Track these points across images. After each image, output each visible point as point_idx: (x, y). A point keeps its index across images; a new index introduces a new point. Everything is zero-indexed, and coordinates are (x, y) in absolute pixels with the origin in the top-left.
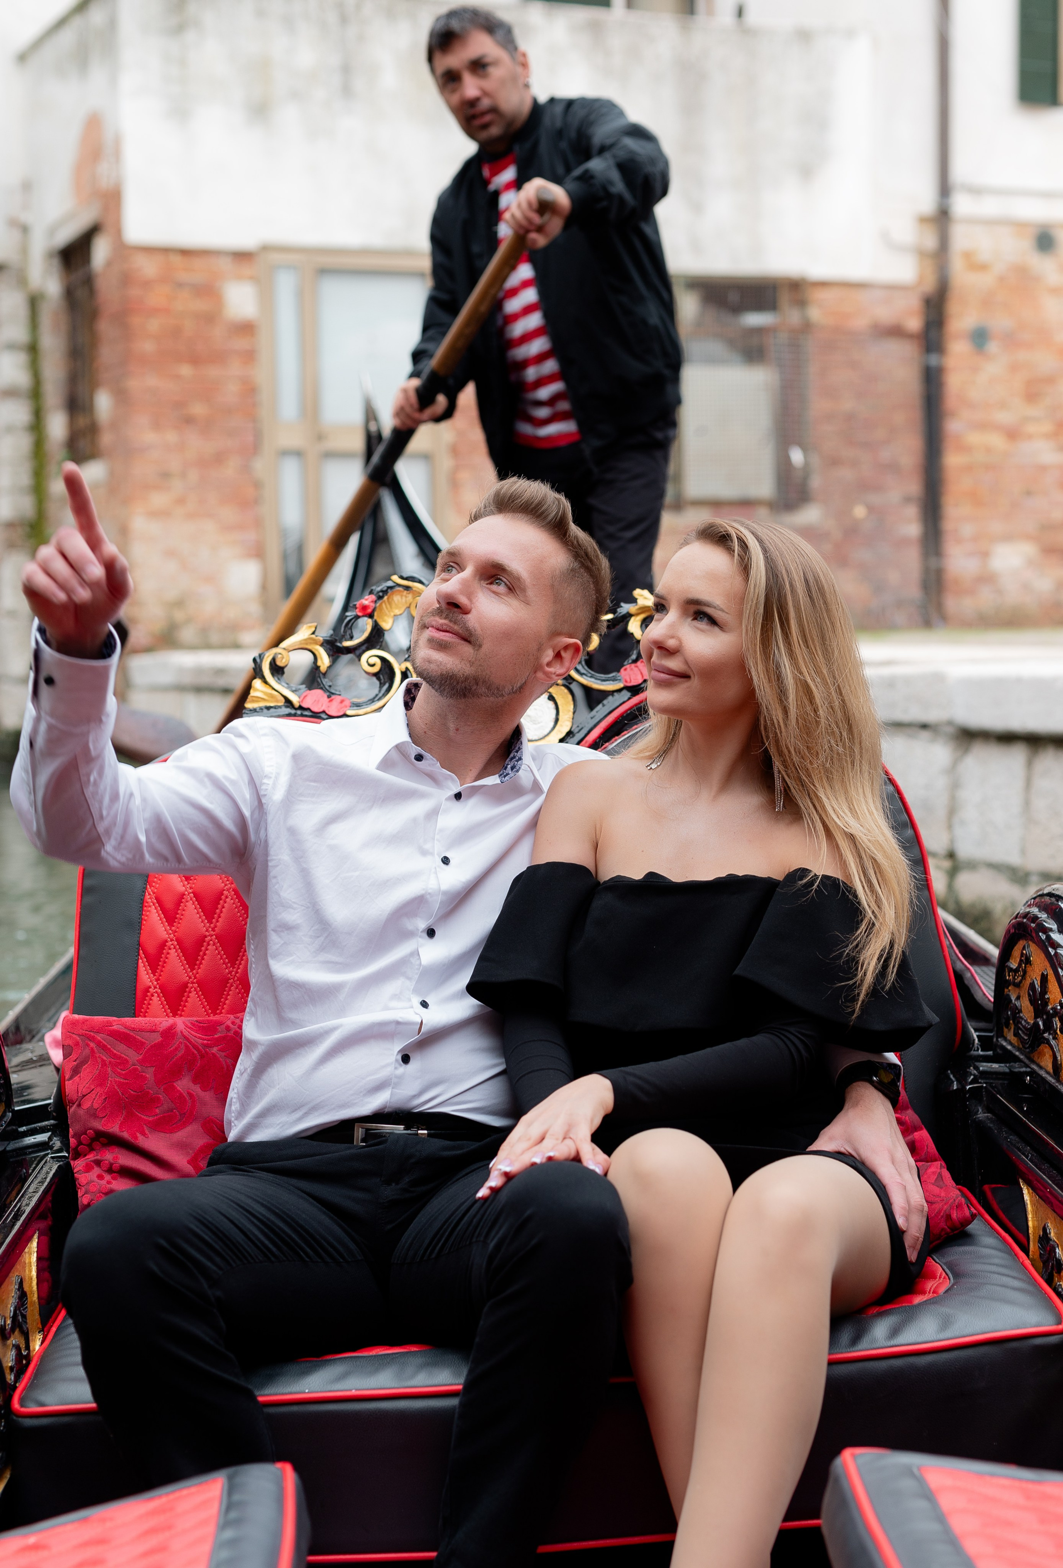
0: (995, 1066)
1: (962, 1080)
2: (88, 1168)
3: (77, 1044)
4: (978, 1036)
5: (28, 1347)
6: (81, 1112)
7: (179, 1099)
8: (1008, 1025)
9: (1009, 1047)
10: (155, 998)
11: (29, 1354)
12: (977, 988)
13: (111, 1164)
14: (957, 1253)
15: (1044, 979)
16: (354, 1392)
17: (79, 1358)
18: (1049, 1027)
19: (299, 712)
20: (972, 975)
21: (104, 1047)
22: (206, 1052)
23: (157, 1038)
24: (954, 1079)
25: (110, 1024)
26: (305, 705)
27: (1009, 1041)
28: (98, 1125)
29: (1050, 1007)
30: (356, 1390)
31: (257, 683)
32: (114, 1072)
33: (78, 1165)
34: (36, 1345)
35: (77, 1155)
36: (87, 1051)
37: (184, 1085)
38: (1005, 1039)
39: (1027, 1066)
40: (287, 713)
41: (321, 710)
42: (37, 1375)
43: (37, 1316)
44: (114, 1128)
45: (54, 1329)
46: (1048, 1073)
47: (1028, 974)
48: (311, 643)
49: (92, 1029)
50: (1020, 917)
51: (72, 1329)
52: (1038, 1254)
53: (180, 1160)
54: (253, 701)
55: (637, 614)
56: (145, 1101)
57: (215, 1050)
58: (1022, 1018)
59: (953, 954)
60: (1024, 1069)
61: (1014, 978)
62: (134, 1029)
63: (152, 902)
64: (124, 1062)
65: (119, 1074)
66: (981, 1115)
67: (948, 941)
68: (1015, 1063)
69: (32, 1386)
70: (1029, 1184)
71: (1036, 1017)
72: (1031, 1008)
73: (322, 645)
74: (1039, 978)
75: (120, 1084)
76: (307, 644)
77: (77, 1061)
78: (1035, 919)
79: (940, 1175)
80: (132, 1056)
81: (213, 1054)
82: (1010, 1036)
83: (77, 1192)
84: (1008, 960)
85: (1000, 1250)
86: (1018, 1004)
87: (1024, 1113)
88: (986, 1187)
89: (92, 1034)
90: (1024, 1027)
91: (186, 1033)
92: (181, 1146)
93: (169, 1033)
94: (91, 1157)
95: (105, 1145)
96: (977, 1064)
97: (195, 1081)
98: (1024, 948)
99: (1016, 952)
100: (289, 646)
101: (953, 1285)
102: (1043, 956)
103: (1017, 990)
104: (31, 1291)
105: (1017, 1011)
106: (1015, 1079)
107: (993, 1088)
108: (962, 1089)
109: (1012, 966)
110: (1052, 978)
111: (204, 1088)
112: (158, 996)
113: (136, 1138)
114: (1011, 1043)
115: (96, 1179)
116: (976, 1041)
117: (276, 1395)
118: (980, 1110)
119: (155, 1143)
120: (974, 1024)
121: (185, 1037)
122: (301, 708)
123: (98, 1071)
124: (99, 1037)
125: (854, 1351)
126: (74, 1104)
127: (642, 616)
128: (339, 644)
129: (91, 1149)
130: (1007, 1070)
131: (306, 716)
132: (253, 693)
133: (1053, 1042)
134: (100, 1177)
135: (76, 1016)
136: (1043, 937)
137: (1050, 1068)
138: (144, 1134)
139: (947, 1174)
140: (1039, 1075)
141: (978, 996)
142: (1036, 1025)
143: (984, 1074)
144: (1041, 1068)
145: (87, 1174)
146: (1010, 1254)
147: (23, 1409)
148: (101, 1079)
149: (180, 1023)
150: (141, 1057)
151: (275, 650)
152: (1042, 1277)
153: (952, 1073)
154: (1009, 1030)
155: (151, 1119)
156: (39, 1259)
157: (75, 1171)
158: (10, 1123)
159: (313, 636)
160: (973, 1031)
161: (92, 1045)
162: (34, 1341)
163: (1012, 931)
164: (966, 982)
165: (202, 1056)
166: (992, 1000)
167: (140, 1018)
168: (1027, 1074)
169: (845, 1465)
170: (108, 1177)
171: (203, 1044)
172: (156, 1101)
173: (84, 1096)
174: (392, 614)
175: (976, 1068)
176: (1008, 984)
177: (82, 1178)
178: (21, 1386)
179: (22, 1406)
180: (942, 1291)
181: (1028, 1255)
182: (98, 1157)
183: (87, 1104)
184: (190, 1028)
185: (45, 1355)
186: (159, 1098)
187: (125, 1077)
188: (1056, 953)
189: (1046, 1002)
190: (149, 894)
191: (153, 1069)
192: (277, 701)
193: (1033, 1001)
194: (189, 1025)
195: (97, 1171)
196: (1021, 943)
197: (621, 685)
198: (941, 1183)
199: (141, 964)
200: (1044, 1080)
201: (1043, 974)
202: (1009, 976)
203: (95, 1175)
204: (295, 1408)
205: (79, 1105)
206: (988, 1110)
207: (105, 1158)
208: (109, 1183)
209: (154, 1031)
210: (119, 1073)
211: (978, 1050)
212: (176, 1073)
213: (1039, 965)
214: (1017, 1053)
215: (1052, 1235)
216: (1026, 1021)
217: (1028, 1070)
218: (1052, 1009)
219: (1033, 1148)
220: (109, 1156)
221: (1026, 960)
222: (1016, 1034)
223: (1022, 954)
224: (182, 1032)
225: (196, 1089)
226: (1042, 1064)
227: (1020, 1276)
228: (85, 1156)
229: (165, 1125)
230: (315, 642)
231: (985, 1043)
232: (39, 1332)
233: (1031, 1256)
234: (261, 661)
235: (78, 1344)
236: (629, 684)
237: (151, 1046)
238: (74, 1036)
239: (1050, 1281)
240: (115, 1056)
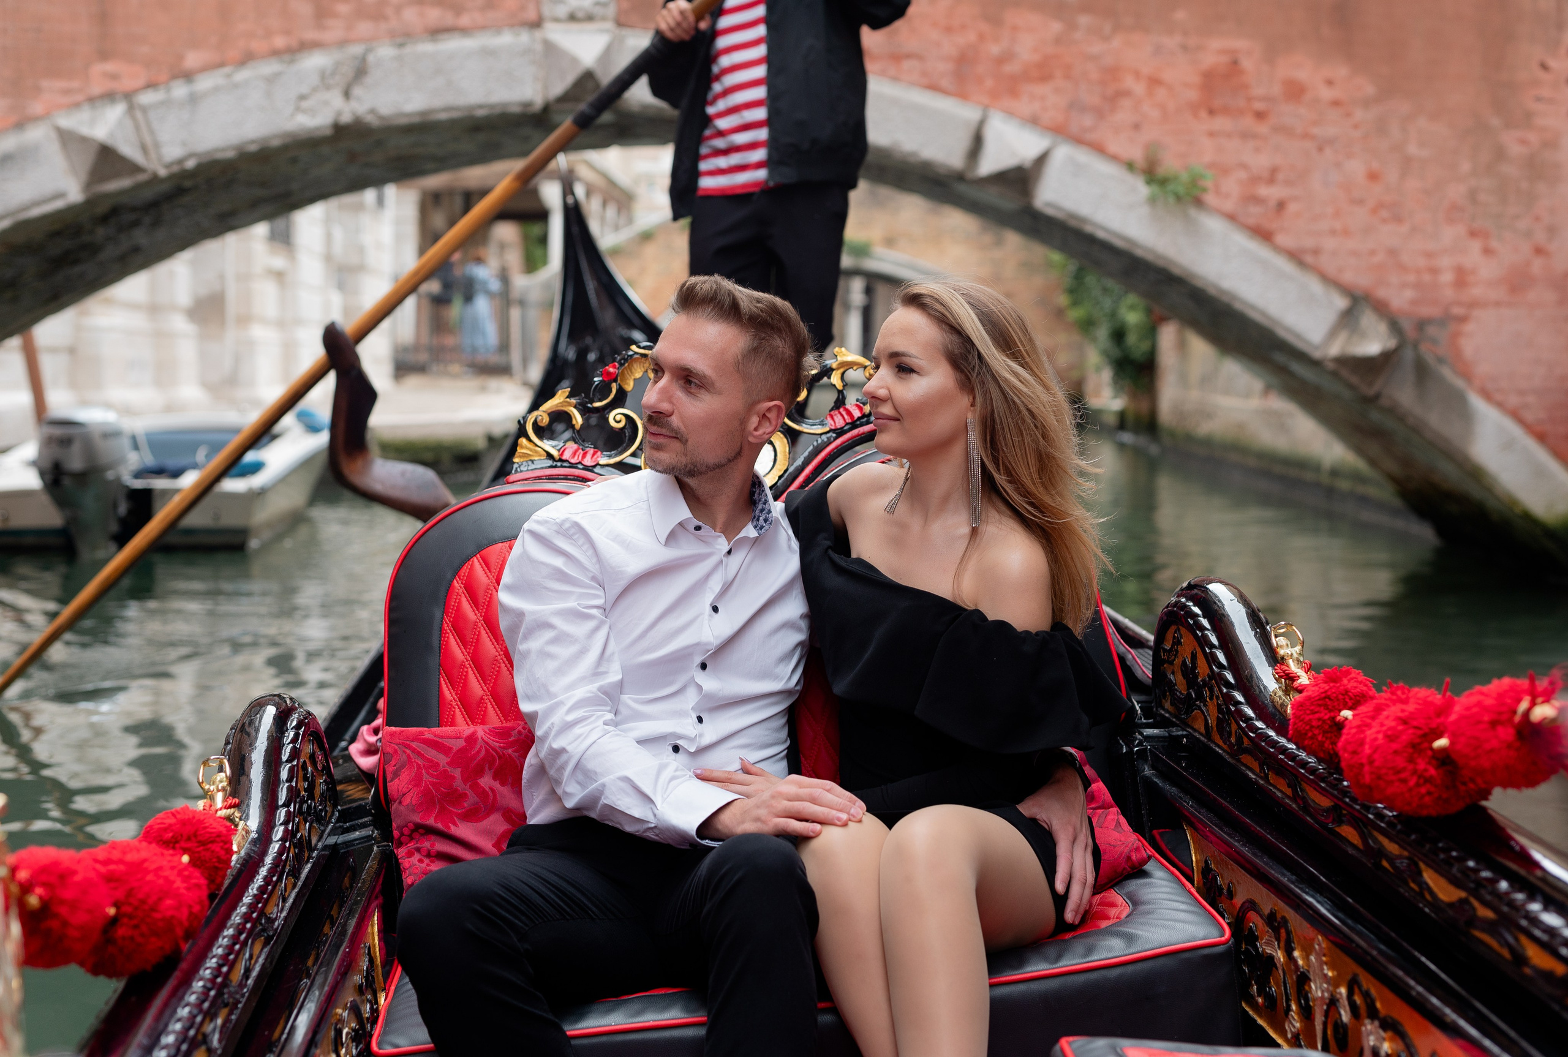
0: (1156, 731)
1: (1130, 743)
2: (410, 854)
3: (396, 751)
4: (1140, 707)
5: (377, 1003)
6: (402, 808)
7: (482, 793)
8: (1165, 697)
9: (1167, 715)
10: (457, 710)
11: (377, 1008)
12: (1137, 666)
13: (429, 851)
14: (1134, 885)
15: (1194, 657)
16: (652, 1023)
17: (417, 1009)
18: (1200, 697)
19: (559, 464)
20: (1133, 657)
21: (419, 754)
22: (503, 753)
23: (461, 743)
24: (1123, 744)
25: (422, 733)
26: (564, 458)
27: (1167, 709)
28: (417, 818)
29: (1200, 680)
30: (653, 1021)
31: (523, 441)
32: (428, 773)
33: (401, 852)
34: (382, 1000)
35: (400, 844)
36: (404, 757)
37: (486, 781)
38: (1164, 709)
39: (1183, 730)
40: (549, 465)
41: (578, 461)
42: (387, 1023)
43: (381, 977)
44: (431, 821)
45: (393, 988)
46: (1201, 734)
47: (1179, 655)
48: (565, 406)
49: (407, 738)
50: (1171, 606)
51: (410, 986)
52: (1201, 883)
53: (486, 844)
54: (520, 457)
55: (838, 369)
56: (457, 797)
57: (510, 751)
58: (1177, 691)
59: (1116, 640)
60: (1180, 733)
61: (1168, 657)
62: (442, 737)
63: (450, 630)
64: (435, 765)
65: (432, 776)
66: (1148, 772)
67: (1111, 630)
68: (1173, 727)
69: (385, 1033)
70: (1191, 825)
71: (1188, 689)
72: (1184, 682)
73: (575, 407)
74: (1189, 656)
75: (432, 783)
76: (562, 406)
77: (397, 766)
78: (1184, 607)
79: (1118, 823)
80: (442, 759)
81: (509, 755)
82: (1167, 705)
83: (401, 875)
84: (1163, 643)
85: (1169, 881)
86: (1172, 678)
87: (1182, 767)
88: (1155, 832)
89: (408, 742)
90: (1179, 697)
91: (486, 738)
92: (487, 833)
93: (471, 739)
94: (411, 845)
95: (422, 835)
96: (1142, 730)
97: (495, 778)
98: (1175, 632)
99: (1169, 636)
100: (548, 409)
101: (1133, 911)
102: (1191, 637)
103: (1171, 667)
104: (376, 956)
105: (1171, 685)
106: (1174, 740)
107: (1155, 749)
108: (1130, 751)
109: (1166, 647)
110: (1200, 655)
111: (503, 784)
112: (459, 708)
113: (449, 828)
114: (1167, 711)
115: (417, 863)
116: (1139, 712)
117: (588, 1028)
118: (1147, 769)
119: (463, 830)
120: (1136, 697)
121: (485, 741)
122: (561, 460)
123: (414, 774)
124: (414, 745)
125: (1057, 968)
126: (395, 801)
127: (842, 370)
128: (589, 405)
129: (411, 838)
130: (1167, 734)
131: (565, 467)
132: (519, 450)
133: (1204, 709)
134: (421, 861)
135: (393, 728)
136: (1191, 622)
137: (1203, 730)
138: (456, 825)
139: (1123, 820)
140: (1194, 736)
141: (1139, 674)
142: (1189, 694)
143: (1148, 738)
144: (1195, 730)
145: (410, 859)
146: (1179, 885)
147: (381, 1051)
148: (417, 780)
149: (480, 731)
150: (449, 760)
151: (535, 413)
152: (1206, 901)
153: (1121, 739)
154: (1167, 701)
155: (459, 811)
156: (379, 931)
157: (399, 857)
158: (338, 821)
159: (568, 400)
160: (1136, 703)
161: (408, 751)
162: (380, 998)
163: (1165, 618)
164: (1128, 663)
165: (500, 757)
166: (1151, 676)
167: (444, 728)
168: (1183, 736)
169: (1062, 1050)
170: (427, 861)
171: (500, 747)
172: (464, 796)
173: (404, 795)
174: (633, 378)
175: (1141, 734)
176: (1164, 662)
177: (405, 862)
178: (376, 1033)
179: (380, 1049)
180: (1124, 915)
181: (1193, 884)
182: (418, 845)
183: (407, 800)
184: (489, 734)
185: (390, 1008)
186: (466, 794)
187: (436, 777)
188: (1203, 635)
189: (1196, 676)
190: (447, 623)
191: (460, 769)
192: (540, 456)
193: (1185, 675)
194: (488, 731)
195: (417, 856)
196: (1173, 628)
197: (828, 429)
198: (1120, 829)
199: (443, 682)
200: (1198, 739)
201: (1192, 653)
202: (1164, 655)
203: (417, 859)
204: (604, 1039)
205: (400, 803)
206: (1153, 767)
207: (424, 845)
208: (428, 865)
209: (459, 738)
210: (432, 774)
211: (1141, 719)
212: (480, 773)
213: (1188, 645)
214: (1174, 720)
215: (1213, 866)
216: (1180, 692)
217: (1185, 733)
218: (1201, 681)
219: (1194, 797)
220: (427, 845)
221: (1177, 642)
222: (1171, 704)
223: (1174, 636)
224: (482, 738)
225: (496, 785)
226: (1196, 727)
227: (1188, 901)
228: (407, 844)
229: (472, 816)
230: (570, 404)
231: (1147, 712)
232: (382, 991)
233: (1196, 885)
234: (525, 423)
235: (415, 997)
236: (833, 428)
237: (458, 751)
238: (393, 745)
239: (1213, 905)
240: (430, 761)
